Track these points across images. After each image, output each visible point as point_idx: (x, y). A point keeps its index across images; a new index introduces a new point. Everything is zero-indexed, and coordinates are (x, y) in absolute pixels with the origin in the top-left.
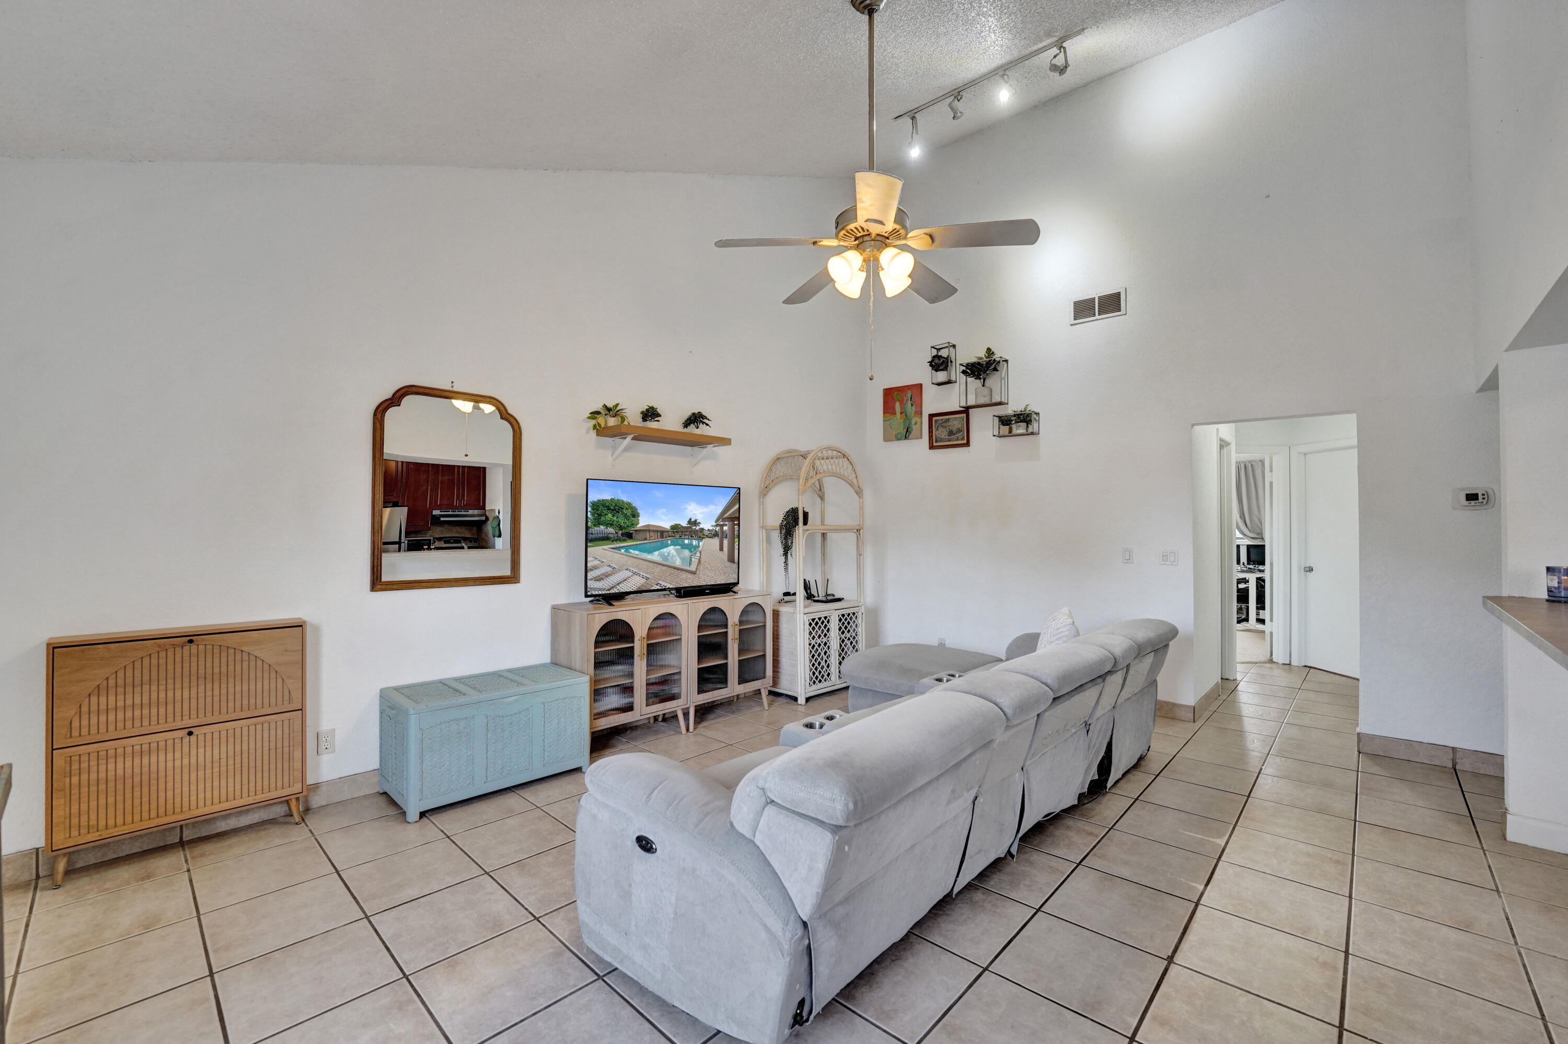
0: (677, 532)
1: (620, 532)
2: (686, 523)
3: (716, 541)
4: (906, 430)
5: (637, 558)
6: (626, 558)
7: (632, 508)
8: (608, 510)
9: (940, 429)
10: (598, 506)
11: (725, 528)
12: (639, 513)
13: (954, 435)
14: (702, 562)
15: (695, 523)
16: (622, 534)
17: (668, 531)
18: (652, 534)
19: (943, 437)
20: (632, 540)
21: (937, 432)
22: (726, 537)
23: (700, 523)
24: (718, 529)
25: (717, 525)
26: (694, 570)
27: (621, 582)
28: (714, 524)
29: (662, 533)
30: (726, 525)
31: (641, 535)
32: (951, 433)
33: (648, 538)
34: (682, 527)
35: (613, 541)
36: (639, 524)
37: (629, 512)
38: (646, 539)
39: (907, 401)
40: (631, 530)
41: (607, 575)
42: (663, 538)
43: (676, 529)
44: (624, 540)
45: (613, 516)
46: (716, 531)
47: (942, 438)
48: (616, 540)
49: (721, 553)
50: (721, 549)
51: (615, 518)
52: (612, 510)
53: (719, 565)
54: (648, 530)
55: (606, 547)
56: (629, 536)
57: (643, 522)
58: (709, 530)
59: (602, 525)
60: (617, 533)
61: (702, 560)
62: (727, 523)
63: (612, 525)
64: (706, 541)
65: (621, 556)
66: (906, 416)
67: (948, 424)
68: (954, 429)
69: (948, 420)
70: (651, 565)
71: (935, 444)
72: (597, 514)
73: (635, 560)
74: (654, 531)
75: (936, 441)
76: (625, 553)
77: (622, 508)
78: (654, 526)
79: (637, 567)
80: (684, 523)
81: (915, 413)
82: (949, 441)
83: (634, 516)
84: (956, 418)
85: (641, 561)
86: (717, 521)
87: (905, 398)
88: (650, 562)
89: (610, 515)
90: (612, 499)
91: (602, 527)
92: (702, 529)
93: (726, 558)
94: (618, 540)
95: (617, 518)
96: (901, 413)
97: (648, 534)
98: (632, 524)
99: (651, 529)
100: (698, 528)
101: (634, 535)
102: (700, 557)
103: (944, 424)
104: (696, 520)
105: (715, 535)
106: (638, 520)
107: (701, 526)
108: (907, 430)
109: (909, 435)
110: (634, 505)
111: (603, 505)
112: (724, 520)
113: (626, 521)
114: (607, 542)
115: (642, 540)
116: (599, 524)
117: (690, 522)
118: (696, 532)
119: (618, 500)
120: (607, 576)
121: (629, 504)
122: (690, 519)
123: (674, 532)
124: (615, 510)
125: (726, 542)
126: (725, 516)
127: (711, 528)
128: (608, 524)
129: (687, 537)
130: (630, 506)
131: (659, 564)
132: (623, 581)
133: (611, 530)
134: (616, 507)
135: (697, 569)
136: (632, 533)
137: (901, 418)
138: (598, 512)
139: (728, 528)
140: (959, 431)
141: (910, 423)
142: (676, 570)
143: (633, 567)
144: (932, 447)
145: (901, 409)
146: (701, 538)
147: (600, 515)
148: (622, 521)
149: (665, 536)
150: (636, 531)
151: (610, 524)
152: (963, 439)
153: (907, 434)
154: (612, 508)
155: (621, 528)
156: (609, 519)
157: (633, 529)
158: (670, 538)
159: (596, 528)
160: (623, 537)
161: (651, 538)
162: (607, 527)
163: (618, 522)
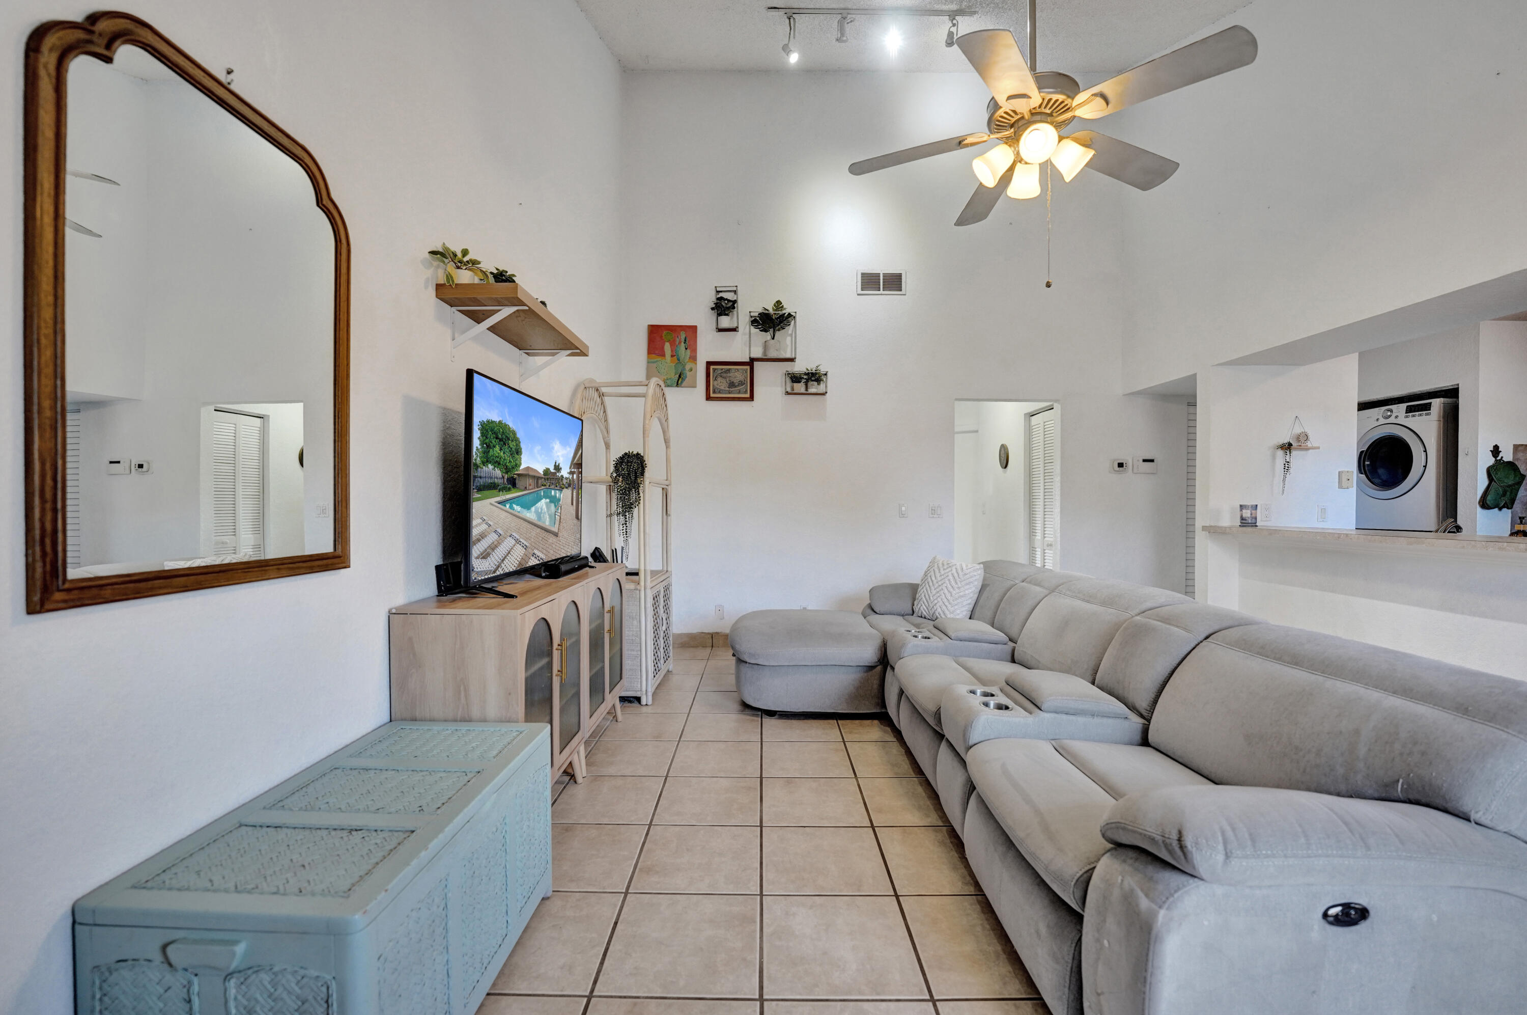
0: (548, 478)
1: (506, 477)
3: (569, 493)
4: (678, 375)
5: (519, 517)
6: (510, 518)
7: (515, 439)
8: (497, 439)
9: (719, 379)
10: (488, 432)
11: (575, 477)
12: (521, 448)
13: (736, 387)
14: (563, 522)
15: (559, 466)
16: (507, 480)
17: (541, 477)
18: (530, 480)
19: (722, 388)
20: (515, 490)
21: (716, 383)
22: (575, 489)
23: (562, 467)
24: (570, 476)
25: (570, 473)
26: (557, 534)
27: (505, 557)
28: (569, 470)
29: (537, 480)
30: (575, 472)
31: (523, 482)
32: (732, 385)
33: (527, 487)
35: (499, 490)
36: (521, 463)
37: (513, 445)
38: (525, 488)
39: (680, 343)
40: (515, 473)
41: (493, 547)
42: (538, 487)
43: (546, 474)
44: (509, 489)
45: (501, 449)
46: (570, 480)
47: (721, 390)
51: (502, 453)
52: (500, 440)
53: (571, 523)
54: (527, 474)
56: (512, 483)
57: (523, 461)
58: (566, 478)
59: (491, 463)
60: (503, 477)
61: (562, 518)
62: (576, 470)
64: (564, 491)
65: (506, 514)
66: (679, 360)
67: (729, 375)
68: (736, 381)
69: (729, 370)
70: (530, 526)
71: (712, 395)
72: (487, 445)
73: (517, 521)
74: (532, 476)
75: (714, 392)
77: (508, 438)
78: (532, 468)
79: (518, 531)
80: (552, 466)
81: (690, 358)
82: (730, 393)
83: (516, 452)
84: (738, 369)
85: (521, 522)
86: (571, 467)
87: (678, 340)
88: (528, 522)
89: (498, 449)
90: (499, 422)
91: (491, 467)
92: (563, 476)
93: (576, 516)
94: (504, 488)
95: (504, 452)
96: (672, 356)
97: (528, 480)
98: (516, 465)
99: (530, 473)
101: (517, 482)
102: (562, 515)
103: (725, 375)
104: (560, 462)
105: (569, 485)
106: (520, 458)
107: (563, 471)
108: (680, 376)
109: (682, 382)
110: (517, 434)
111: (492, 430)
112: (575, 465)
113: (511, 459)
114: (494, 491)
115: (523, 490)
116: (487, 461)
117: (555, 464)
118: (559, 479)
119: (505, 425)
120: (493, 550)
121: (515, 432)
122: (556, 460)
123: (545, 478)
124: (502, 439)
125: (575, 495)
126: (576, 460)
127: (567, 476)
129: (554, 486)
130: (514, 436)
131: (535, 525)
132: (507, 555)
133: (498, 473)
134: (503, 436)
135: (558, 532)
136: (515, 479)
137: (672, 362)
138: (489, 442)
140: (742, 383)
141: (684, 369)
142: (546, 533)
143: (514, 532)
144: (708, 398)
145: (672, 351)
146: (563, 488)
147: (489, 447)
148: (507, 458)
149: (539, 485)
150: (518, 475)
152: (746, 392)
153: (680, 380)
154: (500, 435)
155: (506, 469)
156: (497, 455)
157: (517, 472)
158: (543, 487)
159: (484, 467)
160: (508, 484)
161: (530, 487)
162: (495, 467)
163: (505, 460)
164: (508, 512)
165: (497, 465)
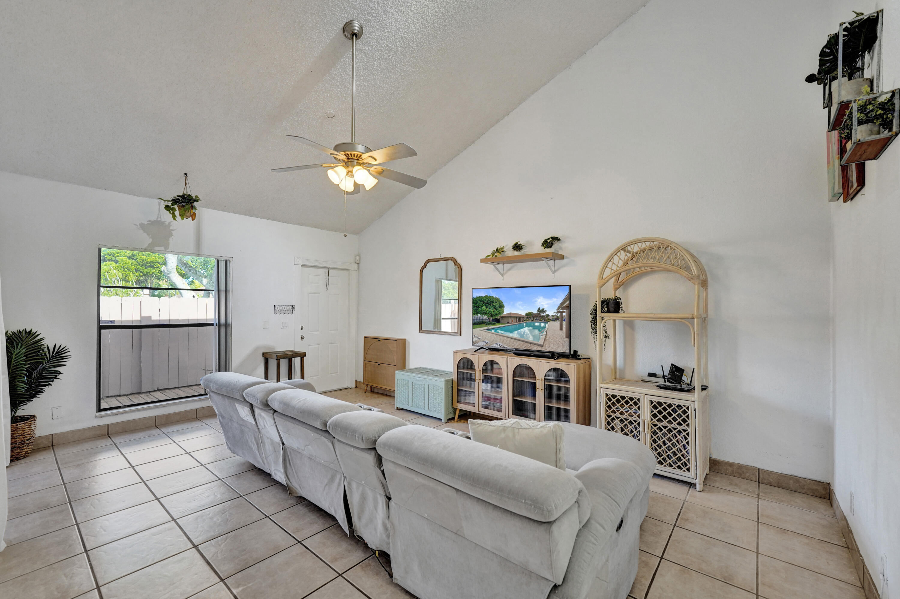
0: (530, 317)
1: (491, 318)
2: (537, 311)
3: (557, 323)
5: (503, 336)
6: (495, 336)
7: (499, 302)
8: (483, 303)
10: (477, 301)
11: (564, 314)
12: (504, 305)
14: (547, 338)
15: (543, 311)
16: (493, 320)
17: (524, 317)
18: (513, 319)
20: (499, 324)
22: (565, 321)
23: (546, 311)
24: (559, 315)
25: (558, 312)
26: (542, 344)
28: (556, 311)
29: (519, 318)
30: (564, 312)
31: (506, 320)
33: (510, 322)
34: (533, 314)
35: (486, 325)
36: (504, 312)
37: (497, 305)
38: (508, 323)
40: (499, 317)
42: (520, 322)
43: (529, 316)
44: (494, 324)
45: (487, 307)
46: (557, 316)
48: (489, 324)
49: (561, 332)
50: (561, 329)
51: (488, 309)
52: (486, 303)
53: (560, 340)
54: (510, 316)
55: (482, 329)
56: (498, 321)
57: (507, 311)
58: (552, 316)
59: (479, 313)
60: (489, 319)
61: (548, 337)
62: (565, 310)
63: (486, 313)
64: (551, 323)
65: (492, 334)
70: (512, 340)
72: (476, 306)
73: (501, 337)
74: (514, 317)
76: (495, 333)
77: (493, 302)
78: (514, 314)
79: (503, 342)
80: (535, 311)
83: (500, 307)
85: (505, 338)
86: (558, 309)
88: (512, 338)
89: (484, 307)
90: (486, 296)
91: (479, 315)
92: (548, 315)
93: (564, 335)
94: (490, 324)
95: (489, 308)
97: (510, 319)
98: (500, 313)
99: (512, 316)
100: (544, 314)
101: (500, 320)
102: (546, 335)
104: (543, 309)
105: (557, 319)
106: (503, 310)
107: (547, 313)
110: (501, 299)
111: (480, 300)
112: (563, 308)
113: (495, 311)
114: (484, 325)
115: (506, 324)
116: (477, 313)
117: (539, 310)
118: (543, 317)
119: (490, 297)
121: (497, 299)
122: (539, 308)
123: (528, 318)
124: (488, 303)
125: (564, 324)
126: (564, 306)
127: (554, 314)
128: (483, 313)
129: (537, 321)
130: (498, 301)
131: (518, 340)
133: (485, 317)
134: (488, 302)
135: (544, 343)
136: (499, 319)
138: (477, 305)
139: (566, 314)
142: (529, 344)
143: (500, 342)
146: (546, 322)
147: (478, 307)
148: (492, 310)
149: (521, 321)
150: (502, 317)
151: (485, 313)
154: (486, 302)
155: (492, 315)
156: (484, 310)
157: (500, 316)
158: (525, 322)
159: (475, 316)
160: (493, 322)
161: (512, 322)
162: (482, 315)
163: (489, 312)
164: (494, 334)
165: (484, 314)
